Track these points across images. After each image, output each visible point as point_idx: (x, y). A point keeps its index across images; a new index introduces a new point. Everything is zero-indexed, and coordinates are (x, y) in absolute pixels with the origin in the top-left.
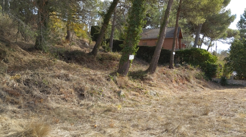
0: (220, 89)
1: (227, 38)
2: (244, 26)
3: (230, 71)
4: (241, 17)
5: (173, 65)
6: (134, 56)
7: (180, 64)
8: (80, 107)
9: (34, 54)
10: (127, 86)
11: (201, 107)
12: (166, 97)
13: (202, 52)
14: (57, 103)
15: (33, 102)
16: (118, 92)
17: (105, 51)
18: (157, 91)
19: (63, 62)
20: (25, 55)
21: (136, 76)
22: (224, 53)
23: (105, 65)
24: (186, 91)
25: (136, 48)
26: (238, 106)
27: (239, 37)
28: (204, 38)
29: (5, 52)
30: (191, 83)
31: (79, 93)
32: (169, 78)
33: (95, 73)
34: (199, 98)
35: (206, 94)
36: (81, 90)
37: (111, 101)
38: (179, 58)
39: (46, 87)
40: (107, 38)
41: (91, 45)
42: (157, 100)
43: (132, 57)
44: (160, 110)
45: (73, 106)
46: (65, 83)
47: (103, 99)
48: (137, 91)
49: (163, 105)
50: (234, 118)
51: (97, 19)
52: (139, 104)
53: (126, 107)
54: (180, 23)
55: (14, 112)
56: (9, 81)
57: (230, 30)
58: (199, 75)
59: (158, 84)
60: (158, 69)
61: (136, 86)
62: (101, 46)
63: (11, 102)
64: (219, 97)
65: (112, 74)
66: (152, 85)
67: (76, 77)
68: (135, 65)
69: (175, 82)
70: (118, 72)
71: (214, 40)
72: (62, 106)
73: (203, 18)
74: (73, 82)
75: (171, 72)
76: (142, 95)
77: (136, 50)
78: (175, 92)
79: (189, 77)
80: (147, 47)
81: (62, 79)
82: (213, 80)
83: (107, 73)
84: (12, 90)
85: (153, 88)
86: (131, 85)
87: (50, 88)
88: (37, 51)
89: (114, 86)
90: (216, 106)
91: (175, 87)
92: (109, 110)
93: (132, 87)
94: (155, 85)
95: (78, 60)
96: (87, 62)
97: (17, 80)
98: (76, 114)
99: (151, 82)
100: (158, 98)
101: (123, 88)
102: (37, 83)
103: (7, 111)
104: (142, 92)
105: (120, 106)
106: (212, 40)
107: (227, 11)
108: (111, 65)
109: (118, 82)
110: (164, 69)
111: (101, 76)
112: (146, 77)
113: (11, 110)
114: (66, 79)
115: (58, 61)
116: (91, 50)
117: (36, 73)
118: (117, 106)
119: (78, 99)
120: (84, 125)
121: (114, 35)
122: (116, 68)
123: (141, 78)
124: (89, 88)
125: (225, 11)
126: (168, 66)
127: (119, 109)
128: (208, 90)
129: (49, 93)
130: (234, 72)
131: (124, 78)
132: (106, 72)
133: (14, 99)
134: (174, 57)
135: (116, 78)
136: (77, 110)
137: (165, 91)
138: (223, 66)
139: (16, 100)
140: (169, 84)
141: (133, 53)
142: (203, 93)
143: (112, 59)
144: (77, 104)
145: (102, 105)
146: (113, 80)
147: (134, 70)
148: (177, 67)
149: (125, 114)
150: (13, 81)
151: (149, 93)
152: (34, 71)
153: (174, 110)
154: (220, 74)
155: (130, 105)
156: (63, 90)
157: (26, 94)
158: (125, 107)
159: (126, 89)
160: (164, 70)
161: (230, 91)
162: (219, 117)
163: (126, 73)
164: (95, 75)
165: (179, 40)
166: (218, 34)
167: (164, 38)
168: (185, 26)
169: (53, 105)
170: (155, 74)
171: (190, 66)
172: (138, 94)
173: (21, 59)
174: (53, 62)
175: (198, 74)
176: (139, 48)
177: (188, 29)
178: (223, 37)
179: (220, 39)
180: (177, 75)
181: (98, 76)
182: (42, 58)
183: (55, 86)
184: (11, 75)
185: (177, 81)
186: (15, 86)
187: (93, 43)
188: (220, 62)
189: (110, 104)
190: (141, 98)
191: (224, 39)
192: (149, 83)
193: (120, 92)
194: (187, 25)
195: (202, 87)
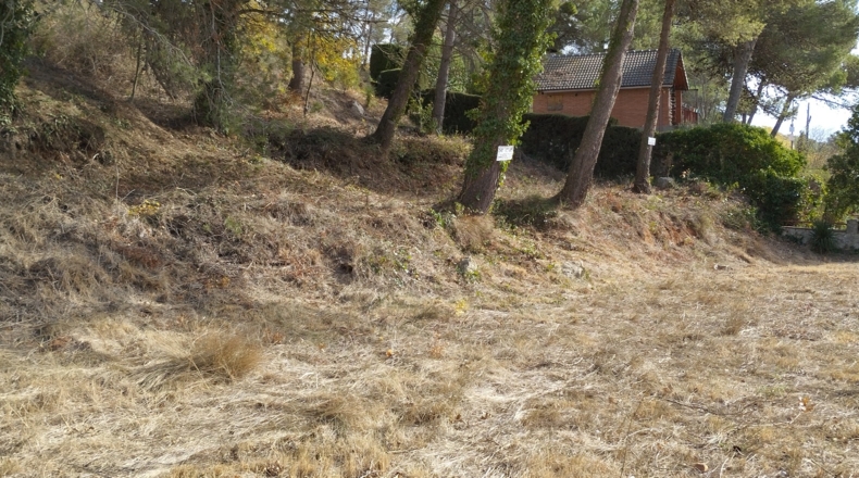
1: (847, 89)
3: (848, 204)
5: (649, 180)
6: (515, 150)
7: (670, 176)
8: (342, 306)
9: (189, 139)
10: (489, 245)
11: (720, 315)
12: (617, 282)
13: (750, 138)
14: (270, 289)
15: (197, 285)
16: (458, 263)
17: (417, 132)
18: (588, 266)
19: (282, 166)
20: (162, 141)
21: (519, 214)
23: (416, 178)
24: (687, 266)
25: (520, 124)
26: (844, 311)
28: (764, 89)
29: (100, 131)
30: (707, 242)
31: (336, 261)
32: (630, 223)
33: (387, 203)
34: (722, 288)
35: (750, 276)
36: (344, 254)
37: (437, 291)
38: (670, 158)
39: (237, 241)
40: (425, 86)
41: (371, 110)
42: (585, 292)
43: (505, 154)
44: (589, 320)
45: (318, 301)
46: (292, 231)
47: (411, 282)
48: (520, 264)
49: (600, 306)
51: (390, 21)
52: (525, 302)
53: (484, 307)
54: (678, 36)
55: (146, 311)
56: (125, 221)
58: (736, 215)
59: (592, 241)
60: (594, 194)
61: (518, 247)
62: (406, 113)
63: (135, 283)
64: (791, 286)
65: (442, 208)
66: (573, 245)
67: (327, 212)
68: (520, 179)
69: (652, 238)
70: (462, 203)
72: (288, 299)
73: (756, 20)
74: (319, 229)
75: (639, 203)
76: (536, 276)
77: (522, 130)
78: (647, 269)
79: (700, 221)
80: (563, 118)
81: (283, 219)
82: (785, 233)
83: (425, 204)
84: (136, 247)
85: (574, 254)
86: (501, 243)
87: (248, 244)
88: (198, 129)
89: (447, 245)
90: (771, 310)
91: (649, 254)
92: (430, 315)
93: (506, 249)
94: (582, 246)
95: (330, 161)
96: (361, 167)
97: (148, 220)
98: (329, 323)
99: (569, 236)
100: (590, 286)
101: (475, 253)
102: (207, 227)
103: (127, 309)
104: (536, 264)
105: (466, 306)
106: (790, 98)
108: (438, 177)
109: (459, 234)
110: (617, 195)
111: (406, 212)
112: (553, 220)
113: (139, 306)
114: (296, 218)
115: (267, 161)
116: (373, 129)
117: (203, 199)
118: (454, 305)
119: (335, 279)
120: (356, 352)
121: (450, 76)
122: (453, 190)
123: (535, 224)
124: (368, 247)
126: (632, 186)
127: (461, 312)
128: (764, 265)
129: (244, 260)
131: (478, 219)
132: (422, 201)
133: (144, 273)
134: (653, 155)
135: (454, 220)
136: (333, 312)
137: (614, 264)
138: (824, 186)
139: (150, 278)
140: (632, 245)
141: (511, 139)
143: (441, 157)
144: (330, 296)
145: (409, 300)
146: (444, 226)
147: (513, 197)
148: (660, 186)
149: (478, 327)
150: (135, 221)
151: (559, 270)
152: (197, 192)
154: (811, 213)
155: (497, 304)
156: (288, 251)
157: (177, 262)
158: (479, 308)
159: (485, 254)
160: (614, 198)
163: (487, 206)
164: (388, 209)
165: (673, 95)
166: (812, 74)
167: (617, 89)
168: (698, 46)
169: (259, 294)
170: (583, 211)
171: (706, 186)
172: (525, 271)
173: (151, 155)
174: (252, 166)
175: (733, 211)
176: (529, 122)
177: (708, 57)
178: (833, 85)
179: (820, 89)
180: (661, 215)
181: (396, 213)
182: (215, 152)
183: (264, 239)
184: (130, 204)
185: (660, 236)
186: (142, 235)
187: (380, 105)
188: (815, 173)
189: (432, 297)
190: (533, 283)
191: (834, 93)
192: (562, 239)
193: (466, 263)
194: (703, 43)
195: (746, 256)
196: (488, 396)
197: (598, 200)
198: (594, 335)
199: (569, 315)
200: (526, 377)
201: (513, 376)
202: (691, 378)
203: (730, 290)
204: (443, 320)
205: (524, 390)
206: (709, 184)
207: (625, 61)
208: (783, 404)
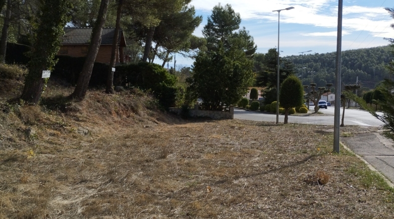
0: (181, 124)
1: (190, 50)
2: (212, 33)
3: (195, 98)
4: (209, 20)
5: (113, 88)
6: (51, 73)
7: (122, 86)
10: (39, 120)
11: (156, 149)
12: (104, 136)
13: (156, 69)
16: (24, 130)
18: (90, 129)
21: (56, 105)
22: (185, 70)
24: (132, 127)
25: (53, 60)
26: (204, 144)
27: (206, 48)
28: (158, 48)
30: (140, 116)
32: (106, 108)
34: (152, 136)
35: (161, 130)
37: (14, 146)
38: (120, 77)
42: (91, 142)
43: (46, 74)
44: (97, 156)
48: (56, 129)
49: (101, 148)
50: (200, 160)
52: (62, 148)
53: (41, 153)
54: (122, 22)
57: (195, 38)
58: (151, 103)
59: (90, 117)
61: (54, 120)
64: (180, 134)
65: (12, 102)
69: (116, 114)
70: (24, 99)
71: (172, 51)
73: (157, 17)
75: (109, 98)
76: (65, 135)
77: (55, 63)
78: (116, 129)
79: (137, 106)
80: (69, 57)
82: (170, 111)
85: (82, 123)
86: (45, 119)
89: (16, 121)
90: (176, 145)
91: (115, 122)
92: (13, 159)
93: (48, 122)
94: (85, 119)
99: (78, 114)
100: (92, 138)
101: (32, 125)
104: (64, 129)
105: (32, 153)
106: (169, 52)
107: (190, 10)
109: (23, 115)
110: (99, 94)
112: (70, 107)
118: (26, 153)
122: (18, 93)
123: (60, 109)
125: (187, 10)
126: (105, 90)
127: (30, 157)
128: (164, 125)
130: (198, 99)
131: (33, 107)
134: (114, 76)
135: (20, 108)
137: (101, 128)
138: (184, 91)
140: (107, 118)
141: (49, 67)
142: (157, 129)
143: (7, 75)
146: (14, 112)
147: (49, 96)
148: (117, 90)
149: (41, 163)
151: (77, 132)
153: (117, 154)
154: (180, 102)
155: (48, 151)
158: (39, 153)
159: (37, 125)
160: (98, 96)
161: (195, 126)
162: (181, 160)
163: (37, 100)
165: (119, 49)
166: (178, 42)
167: (99, 45)
168: (130, 27)
170: (84, 102)
171: (138, 90)
172: (59, 133)
175: (149, 101)
177: (134, 32)
178: (185, 48)
179: (181, 50)
180: (119, 104)
185: (119, 113)
188: (181, 85)
189: (12, 149)
190: (64, 139)
191: (185, 51)
192: (75, 116)
193: (29, 130)
194: (132, 26)
195: (156, 121)
196: (60, 202)
197: (90, 97)
198: (103, 163)
199: (87, 154)
200: (75, 189)
201: (69, 189)
202: (155, 181)
203: (156, 137)
204: (21, 161)
205: (77, 196)
206: (138, 89)
207: (102, 32)
208: (198, 189)
